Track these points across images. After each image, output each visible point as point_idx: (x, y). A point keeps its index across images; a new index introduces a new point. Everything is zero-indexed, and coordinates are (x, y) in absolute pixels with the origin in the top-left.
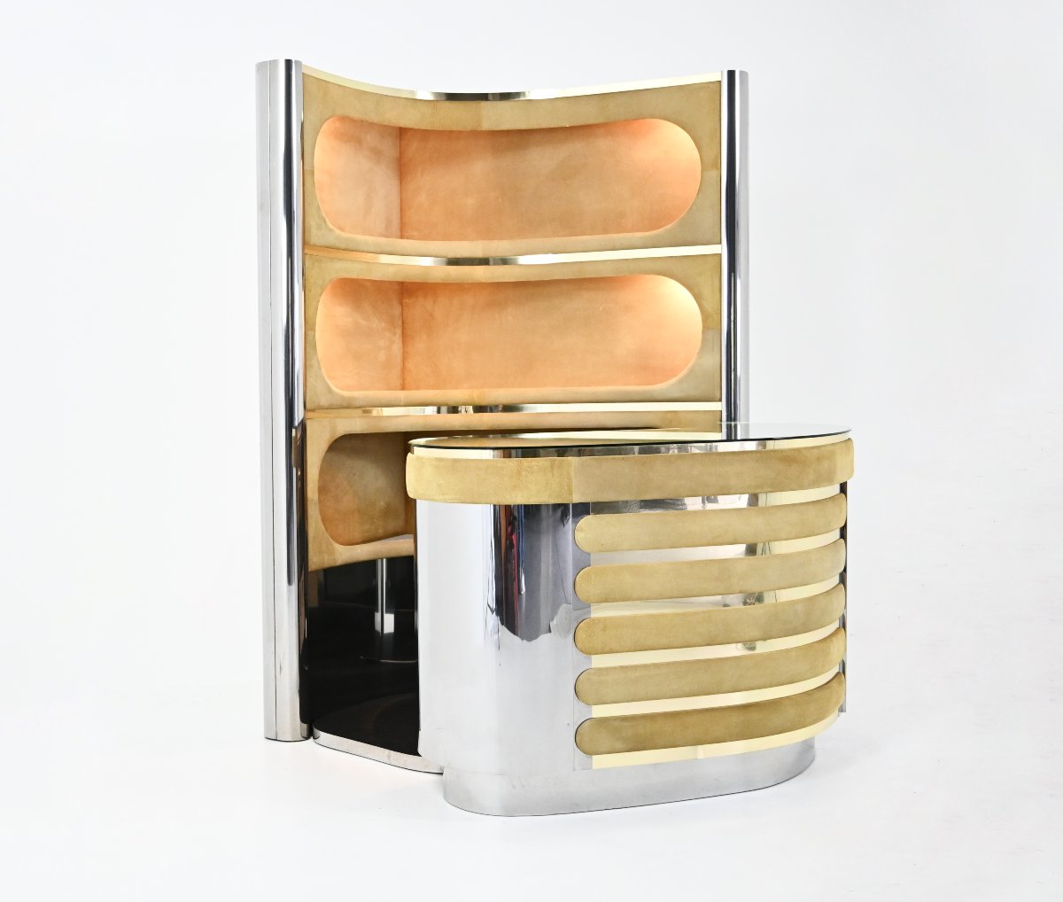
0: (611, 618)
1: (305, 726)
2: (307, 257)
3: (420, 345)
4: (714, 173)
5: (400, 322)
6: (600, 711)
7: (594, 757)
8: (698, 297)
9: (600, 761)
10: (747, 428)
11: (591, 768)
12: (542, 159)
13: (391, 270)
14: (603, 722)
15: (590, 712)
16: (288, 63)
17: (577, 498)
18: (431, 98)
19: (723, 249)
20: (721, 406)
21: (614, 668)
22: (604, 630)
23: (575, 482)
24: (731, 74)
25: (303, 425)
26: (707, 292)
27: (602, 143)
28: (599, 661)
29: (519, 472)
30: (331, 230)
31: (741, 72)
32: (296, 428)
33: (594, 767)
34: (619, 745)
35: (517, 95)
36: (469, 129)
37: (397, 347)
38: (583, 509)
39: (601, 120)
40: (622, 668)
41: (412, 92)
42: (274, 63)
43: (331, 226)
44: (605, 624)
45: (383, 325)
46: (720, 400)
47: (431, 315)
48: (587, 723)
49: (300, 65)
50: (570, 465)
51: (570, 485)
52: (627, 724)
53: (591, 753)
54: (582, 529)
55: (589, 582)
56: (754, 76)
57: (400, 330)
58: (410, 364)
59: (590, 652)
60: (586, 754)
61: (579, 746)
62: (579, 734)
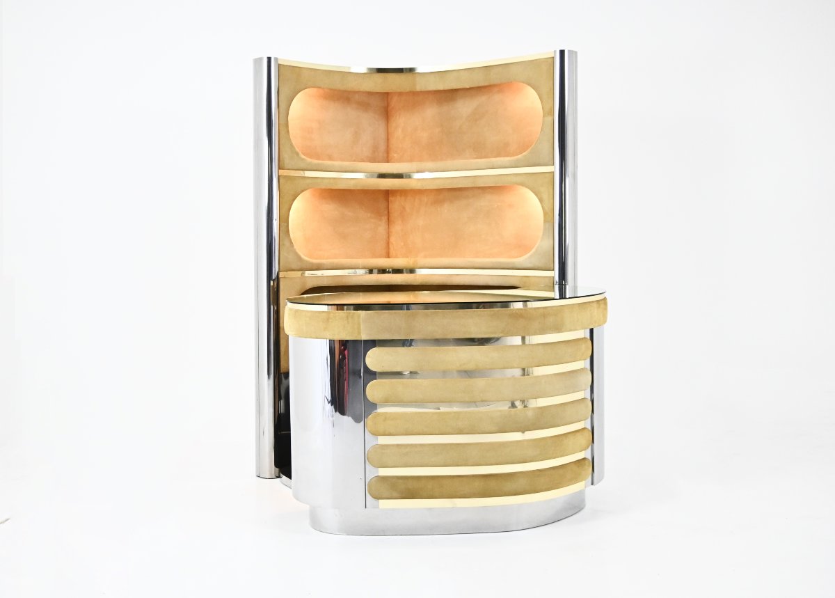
0: (391, 413)
1: (277, 469)
2: (280, 177)
3: (397, 228)
4: (549, 119)
5: (386, 212)
6: (384, 472)
7: (380, 500)
8: (541, 200)
9: (385, 504)
10: (575, 288)
11: (378, 508)
12: (464, 107)
13: (353, 182)
14: (384, 479)
15: (378, 472)
16: (269, 59)
17: (364, 337)
19: (556, 168)
20: (555, 274)
21: (393, 445)
22: (385, 419)
23: (362, 326)
24: (562, 53)
26: (545, 196)
27: (497, 97)
28: (383, 440)
29: (328, 319)
30: (303, 159)
31: (569, 51)
33: (380, 507)
34: (395, 494)
35: (411, 70)
36: (408, 90)
37: (382, 229)
38: (373, 343)
39: (486, 84)
40: (398, 445)
41: (349, 68)
42: (261, 59)
43: (303, 157)
44: (386, 417)
45: (369, 215)
46: (553, 270)
47: (404, 208)
48: (375, 479)
49: (276, 59)
50: (359, 316)
51: (359, 329)
52: (401, 481)
53: (377, 498)
54: (369, 357)
55: (374, 390)
56: (576, 53)
57: (386, 217)
58: (392, 240)
59: (376, 434)
60: (374, 498)
61: (370, 493)
62: (369, 484)
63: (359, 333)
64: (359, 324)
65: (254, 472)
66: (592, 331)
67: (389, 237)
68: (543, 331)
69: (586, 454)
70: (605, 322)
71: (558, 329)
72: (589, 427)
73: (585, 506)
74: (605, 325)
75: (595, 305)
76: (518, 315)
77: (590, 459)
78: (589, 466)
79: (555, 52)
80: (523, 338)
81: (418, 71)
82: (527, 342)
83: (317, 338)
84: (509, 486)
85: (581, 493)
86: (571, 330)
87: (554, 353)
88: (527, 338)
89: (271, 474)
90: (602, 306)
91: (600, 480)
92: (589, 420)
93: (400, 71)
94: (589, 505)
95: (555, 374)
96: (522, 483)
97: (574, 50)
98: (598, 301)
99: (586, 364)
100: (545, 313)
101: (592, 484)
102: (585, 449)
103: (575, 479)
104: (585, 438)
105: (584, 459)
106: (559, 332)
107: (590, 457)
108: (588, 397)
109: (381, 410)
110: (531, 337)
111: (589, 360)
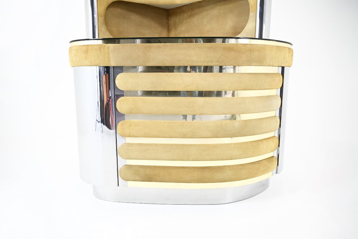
0: (134, 121)
6: (130, 162)
7: (128, 182)
9: (132, 184)
11: (126, 186)
14: (129, 167)
15: (126, 162)
17: (112, 64)
21: (136, 144)
22: (130, 125)
23: (111, 56)
28: (129, 140)
29: (87, 51)
33: (129, 186)
34: (138, 178)
38: (120, 69)
40: (139, 144)
48: (124, 167)
50: (108, 48)
51: (109, 57)
52: (142, 169)
53: (126, 180)
54: (118, 79)
55: (122, 104)
59: (124, 136)
60: (124, 180)
61: (121, 176)
62: (120, 171)
63: (109, 61)
64: (109, 54)
66: (283, 68)
68: (249, 63)
69: (274, 154)
72: (277, 136)
76: (231, 49)
78: (275, 162)
82: (237, 72)
88: (237, 68)
92: (277, 132)
100: (251, 49)
101: (276, 173)
103: (266, 171)
104: (274, 143)
105: (272, 157)
107: (276, 156)
108: (278, 115)
109: (128, 120)
110: (240, 67)
111: (279, 90)
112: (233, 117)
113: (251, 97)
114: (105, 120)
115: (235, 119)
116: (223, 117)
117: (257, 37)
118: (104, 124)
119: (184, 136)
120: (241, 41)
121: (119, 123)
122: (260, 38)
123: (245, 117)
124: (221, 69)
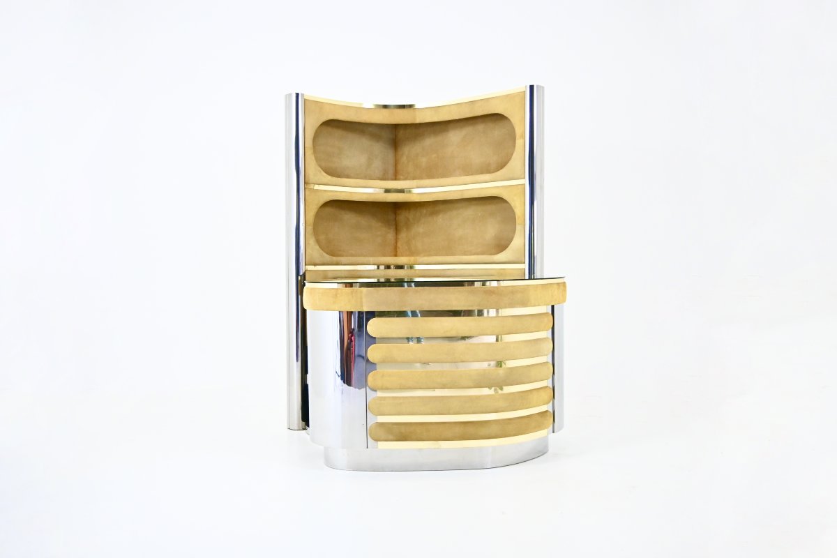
0: (387, 371)
2: (307, 190)
4: (521, 141)
5: (394, 223)
6: (382, 419)
7: (379, 443)
9: (383, 445)
10: (542, 272)
11: (377, 448)
12: (455, 136)
13: (365, 195)
14: (382, 425)
15: (377, 419)
16: (297, 95)
17: (365, 309)
18: (372, 107)
19: (526, 181)
20: (526, 266)
21: (389, 398)
22: (383, 376)
23: (364, 300)
24: (532, 87)
25: (304, 274)
26: (518, 204)
27: (481, 127)
28: (379, 394)
30: (325, 176)
31: (537, 86)
32: (301, 276)
33: (380, 448)
34: (391, 437)
35: (411, 106)
37: (391, 236)
38: (372, 315)
39: (472, 116)
40: (393, 397)
41: (361, 104)
42: (290, 95)
44: (384, 374)
45: (380, 224)
46: (523, 263)
47: (408, 219)
48: (374, 425)
49: (303, 95)
50: (361, 292)
51: (361, 302)
52: (395, 426)
53: (377, 440)
54: (370, 326)
55: (374, 353)
56: (543, 87)
57: (394, 227)
58: (399, 244)
59: (374, 390)
60: (374, 440)
61: (371, 436)
62: (370, 430)
63: (362, 306)
64: (361, 298)
65: (285, 425)
66: (553, 307)
67: (396, 243)
68: (512, 306)
69: (548, 407)
70: (564, 301)
71: (524, 304)
72: (551, 386)
73: (548, 450)
74: (565, 304)
75: (555, 286)
76: (492, 292)
77: (552, 412)
78: (550, 418)
79: (526, 86)
80: (497, 312)
81: (417, 107)
82: (500, 315)
83: (327, 310)
84: (483, 431)
85: (545, 439)
86: (535, 306)
87: (521, 324)
88: (500, 310)
89: (299, 427)
90: (562, 287)
91: (560, 428)
92: (551, 379)
93: (403, 107)
94: (551, 450)
95: (522, 341)
96: (494, 429)
97: (542, 85)
98: (558, 284)
99: (548, 334)
100: (513, 291)
101: (553, 432)
102: (547, 403)
103: (539, 427)
104: (547, 394)
105: (546, 411)
106: (525, 307)
107: (551, 410)
108: (550, 360)
109: (380, 369)
110: (503, 310)
111: (550, 330)
112: (499, 364)
113: (515, 342)
114: (346, 377)
115: (501, 367)
116: (485, 365)
117: (527, 277)
118: (344, 383)
119: (444, 387)
120: (503, 284)
121: (370, 374)
122: (530, 278)
123: (510, 364)
124: (480, 313)
